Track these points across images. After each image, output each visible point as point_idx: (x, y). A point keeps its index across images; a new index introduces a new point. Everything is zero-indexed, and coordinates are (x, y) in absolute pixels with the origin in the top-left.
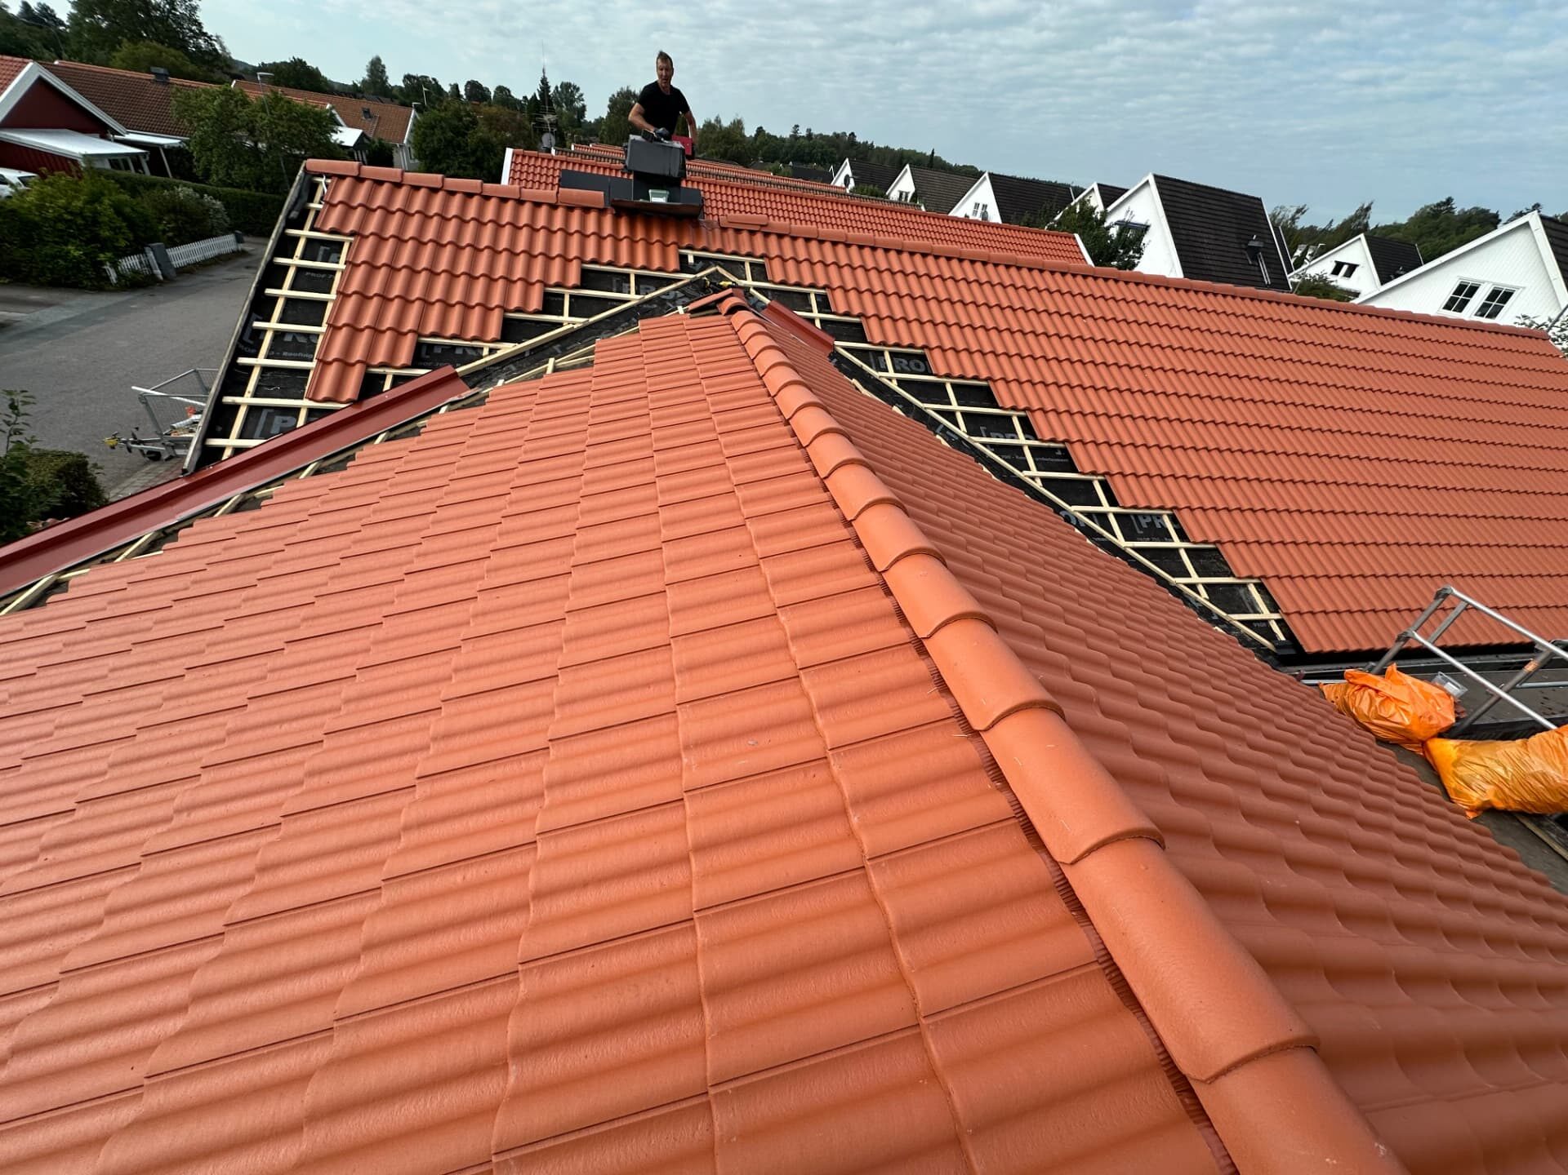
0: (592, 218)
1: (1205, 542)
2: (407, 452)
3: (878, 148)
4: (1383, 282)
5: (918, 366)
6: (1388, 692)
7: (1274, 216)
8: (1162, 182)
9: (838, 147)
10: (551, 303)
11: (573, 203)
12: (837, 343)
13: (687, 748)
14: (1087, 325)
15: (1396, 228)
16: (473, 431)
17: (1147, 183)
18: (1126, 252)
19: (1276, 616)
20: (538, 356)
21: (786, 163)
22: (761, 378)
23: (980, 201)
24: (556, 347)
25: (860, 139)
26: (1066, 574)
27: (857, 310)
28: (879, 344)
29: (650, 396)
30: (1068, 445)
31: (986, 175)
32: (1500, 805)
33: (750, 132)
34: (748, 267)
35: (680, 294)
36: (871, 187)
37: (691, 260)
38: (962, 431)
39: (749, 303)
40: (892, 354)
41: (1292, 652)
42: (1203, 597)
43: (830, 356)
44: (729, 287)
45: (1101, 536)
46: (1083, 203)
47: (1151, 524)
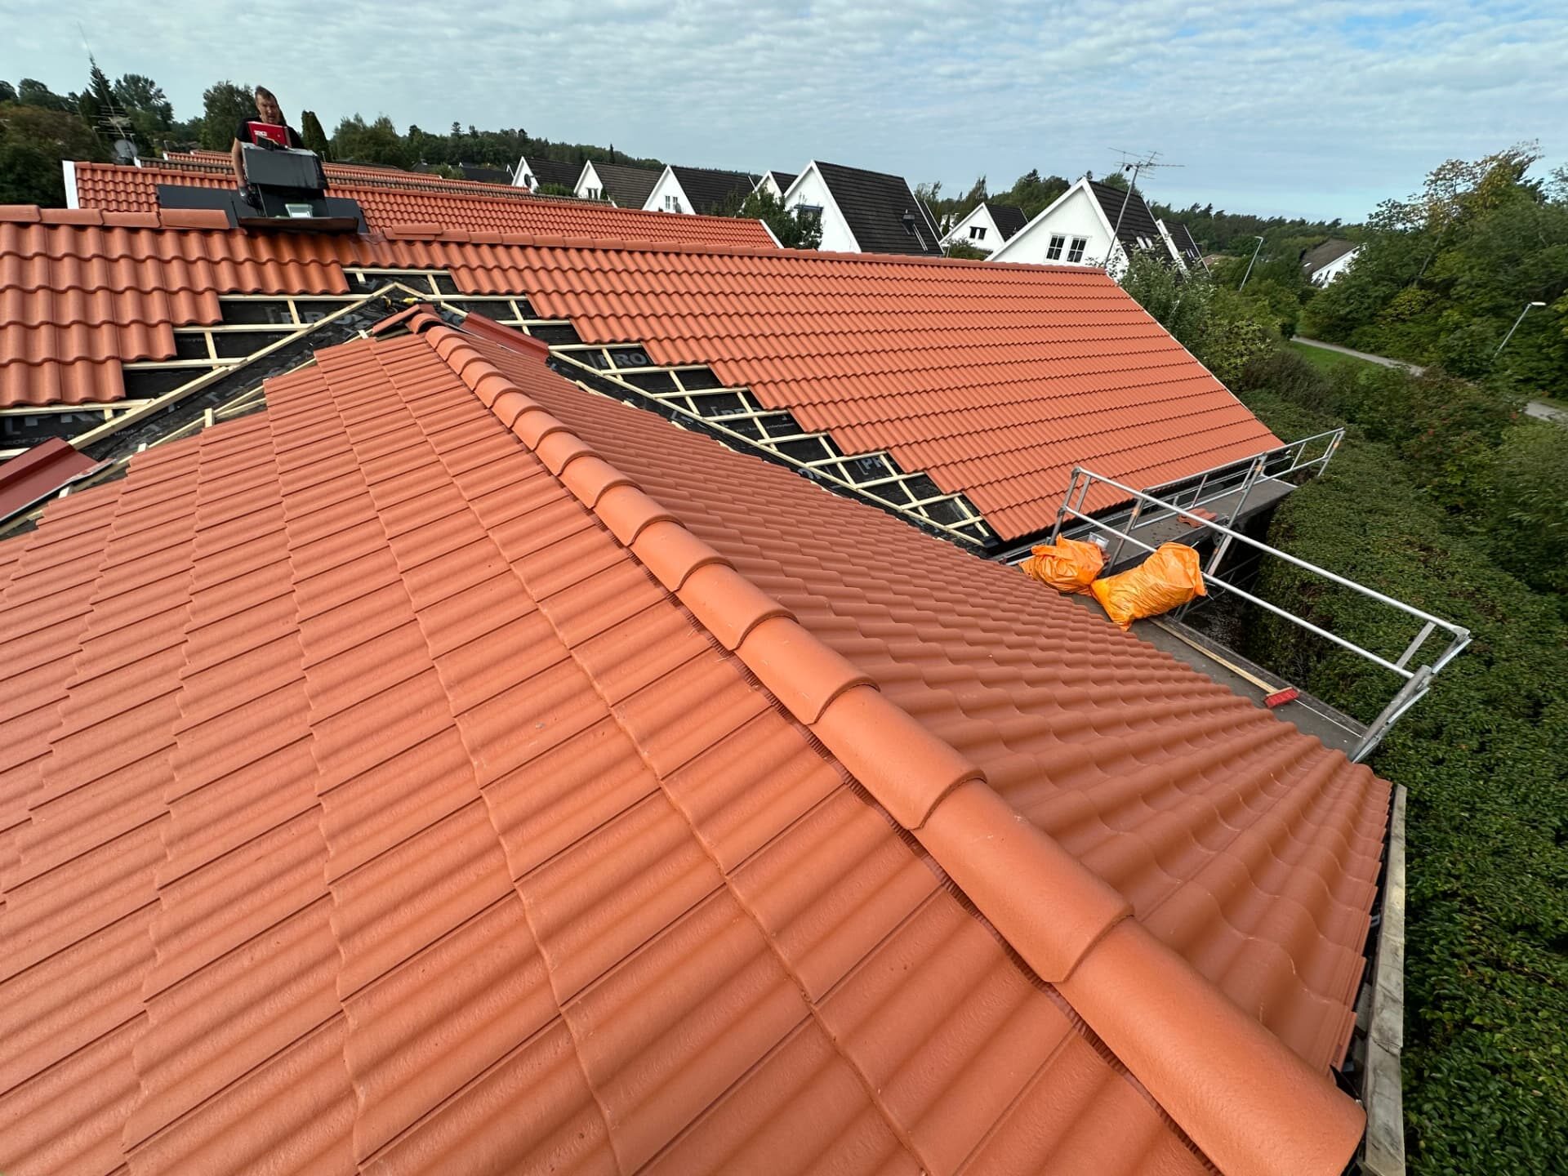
0: (217, 241)
1: (916, 471)
2: (22, 553)
3: (554, 145)
4: (1006, 240)
5: (639, 359)
6: (1060, 555)
7: (919, 192)
8: (824, 168)
9: (509, 146)
10: (189, 345)
11: (185, 225)
12: (551, 347)
13: (474, 751)
14: (781, 301)
15: (1005, 196)
16: (117, 509)
17: (811, 169)
18: (809, 233)
19: (979, 518)
20: (188, 409)
21: (455, 164)
22: (473, 392)
23: (668, 194)
24: (211, 396)
25: (532, 136)
26: (818, 528)
27: (563, 313)
28: (595, 343)
29: (348, 430)
30: (790, 410)
31: (668, 168)
32: (1139, 616)
33: (402, 131)
34: (432, 281)
35: (357, 318)
36: (556, 185)
37: (361, 278)
38: (695, 413)
39: (441, 317)
40: (610, 351)
41: (995, 543)
42: (924, 516)
43: (547, 362)
44: (415, 303)
45: (836, 484)
46: (762, 190)
47: (873, 465)
